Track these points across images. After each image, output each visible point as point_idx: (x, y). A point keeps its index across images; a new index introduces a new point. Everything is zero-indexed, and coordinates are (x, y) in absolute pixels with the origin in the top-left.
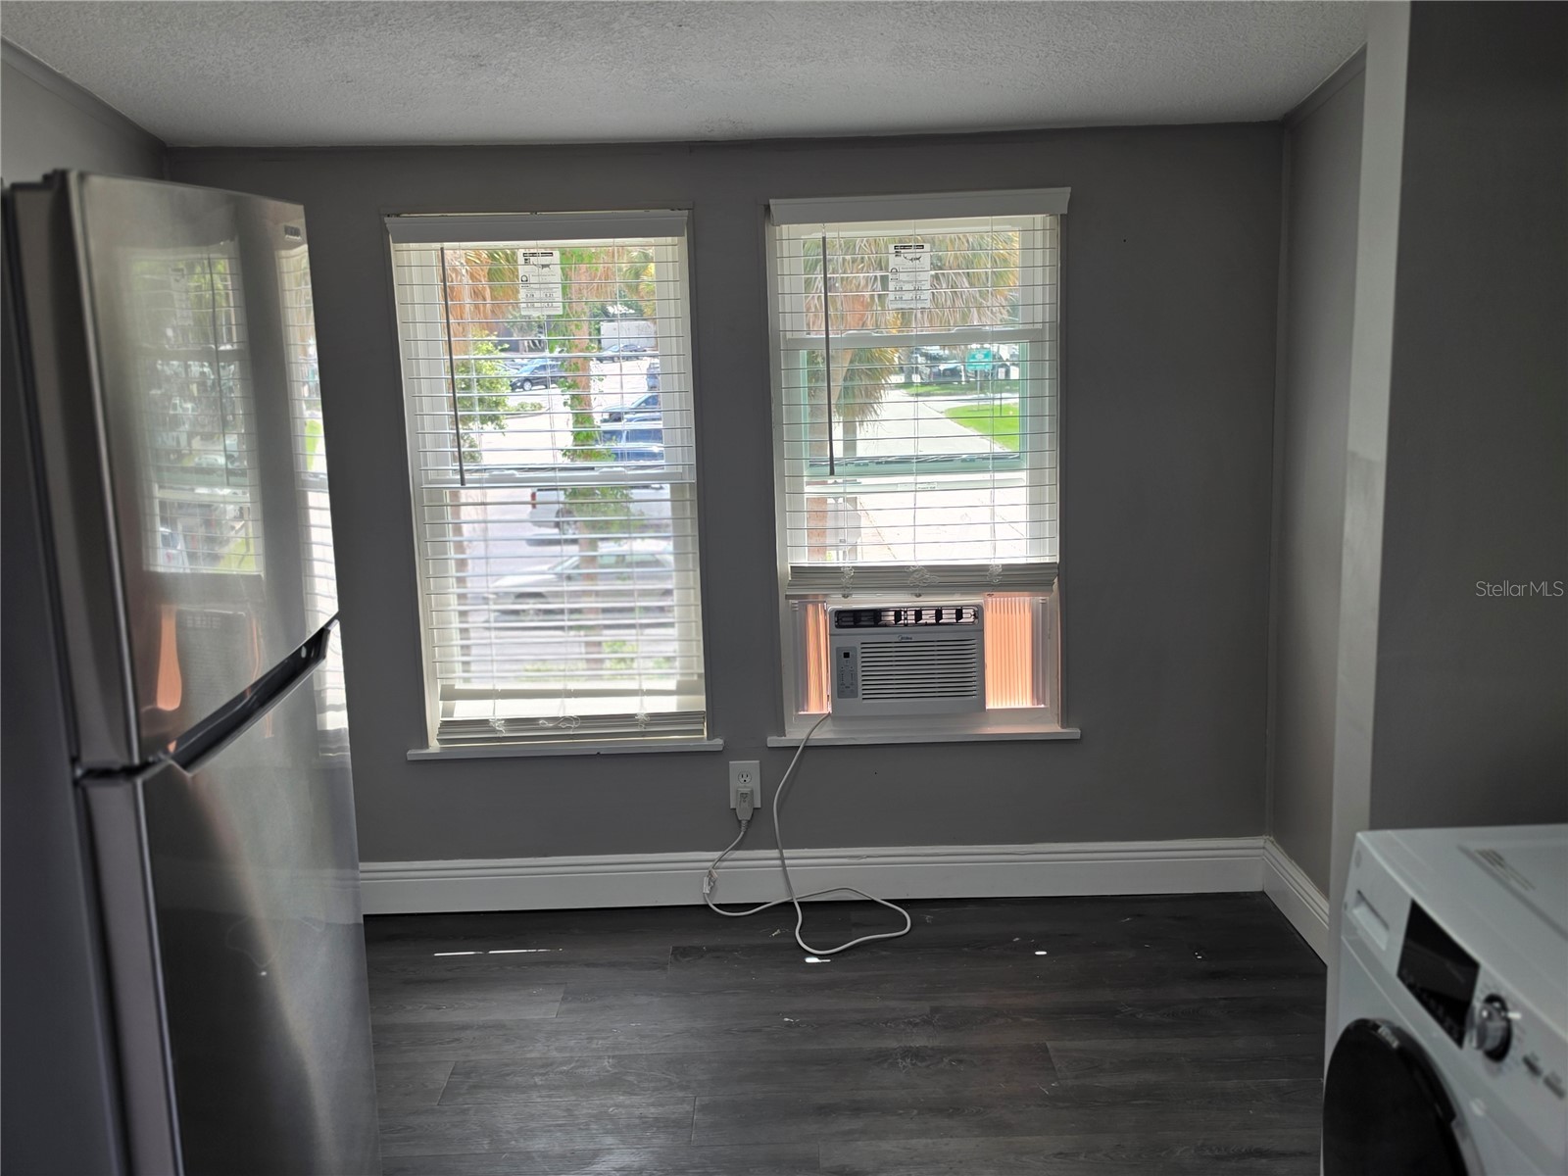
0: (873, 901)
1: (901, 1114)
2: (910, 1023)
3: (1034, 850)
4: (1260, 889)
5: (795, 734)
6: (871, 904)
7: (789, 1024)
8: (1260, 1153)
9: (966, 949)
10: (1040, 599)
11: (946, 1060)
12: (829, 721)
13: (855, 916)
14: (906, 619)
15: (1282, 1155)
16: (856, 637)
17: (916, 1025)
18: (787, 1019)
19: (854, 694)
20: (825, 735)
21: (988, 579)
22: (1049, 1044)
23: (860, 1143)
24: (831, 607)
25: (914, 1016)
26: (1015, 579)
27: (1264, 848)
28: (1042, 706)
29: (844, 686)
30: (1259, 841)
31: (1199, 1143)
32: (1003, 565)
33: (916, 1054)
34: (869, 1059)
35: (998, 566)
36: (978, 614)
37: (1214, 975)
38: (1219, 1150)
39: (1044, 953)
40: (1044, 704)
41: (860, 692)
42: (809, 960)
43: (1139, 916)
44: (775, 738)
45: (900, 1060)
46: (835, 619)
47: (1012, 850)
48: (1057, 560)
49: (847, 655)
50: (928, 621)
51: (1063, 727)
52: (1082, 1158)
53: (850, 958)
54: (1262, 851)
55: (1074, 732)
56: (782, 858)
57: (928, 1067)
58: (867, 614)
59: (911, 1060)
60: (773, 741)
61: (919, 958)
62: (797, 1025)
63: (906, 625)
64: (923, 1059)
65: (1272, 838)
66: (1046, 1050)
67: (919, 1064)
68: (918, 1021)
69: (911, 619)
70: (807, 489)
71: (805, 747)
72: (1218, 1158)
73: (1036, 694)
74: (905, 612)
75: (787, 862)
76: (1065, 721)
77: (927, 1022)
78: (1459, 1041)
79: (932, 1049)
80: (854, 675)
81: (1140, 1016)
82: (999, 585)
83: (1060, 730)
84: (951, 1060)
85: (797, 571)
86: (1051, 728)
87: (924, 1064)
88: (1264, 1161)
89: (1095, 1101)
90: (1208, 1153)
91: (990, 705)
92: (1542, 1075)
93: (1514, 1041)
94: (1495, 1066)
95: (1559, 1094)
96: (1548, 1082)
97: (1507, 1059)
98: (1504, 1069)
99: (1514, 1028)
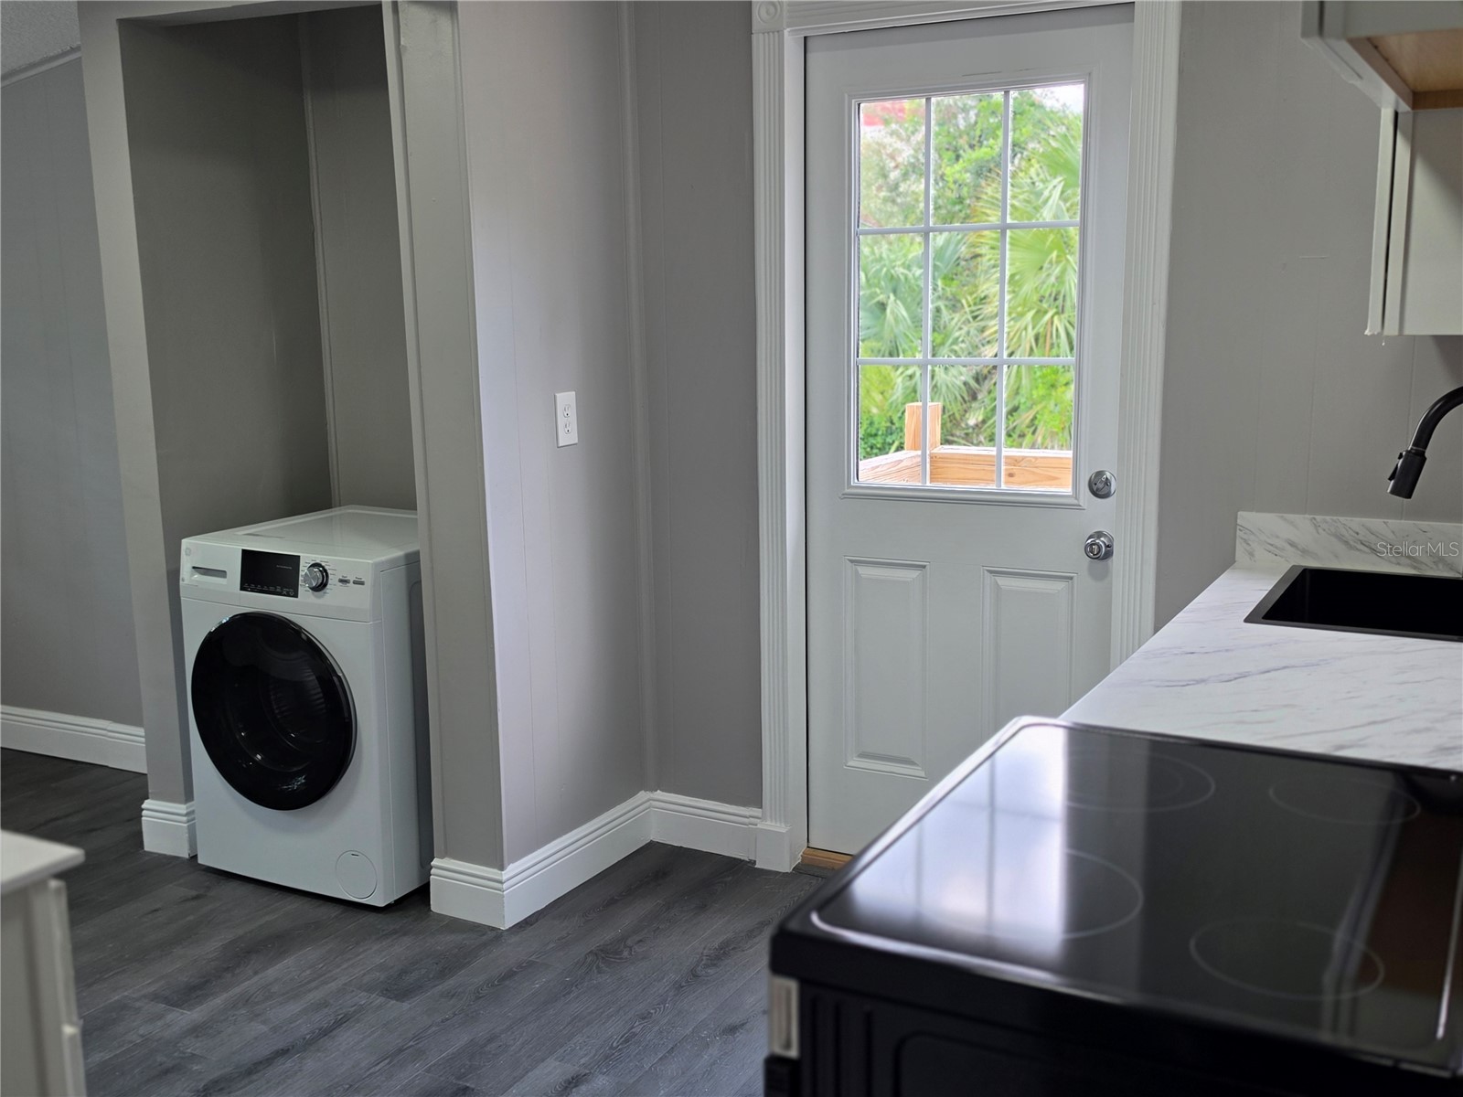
78: (296, 595)
92: (352, 581)
93: (330, 577)
94: (321, 593)
95: (362, 583)
96: (355, 582)
97: (328, 586)
98: (328, 591)
99: (329, 572)
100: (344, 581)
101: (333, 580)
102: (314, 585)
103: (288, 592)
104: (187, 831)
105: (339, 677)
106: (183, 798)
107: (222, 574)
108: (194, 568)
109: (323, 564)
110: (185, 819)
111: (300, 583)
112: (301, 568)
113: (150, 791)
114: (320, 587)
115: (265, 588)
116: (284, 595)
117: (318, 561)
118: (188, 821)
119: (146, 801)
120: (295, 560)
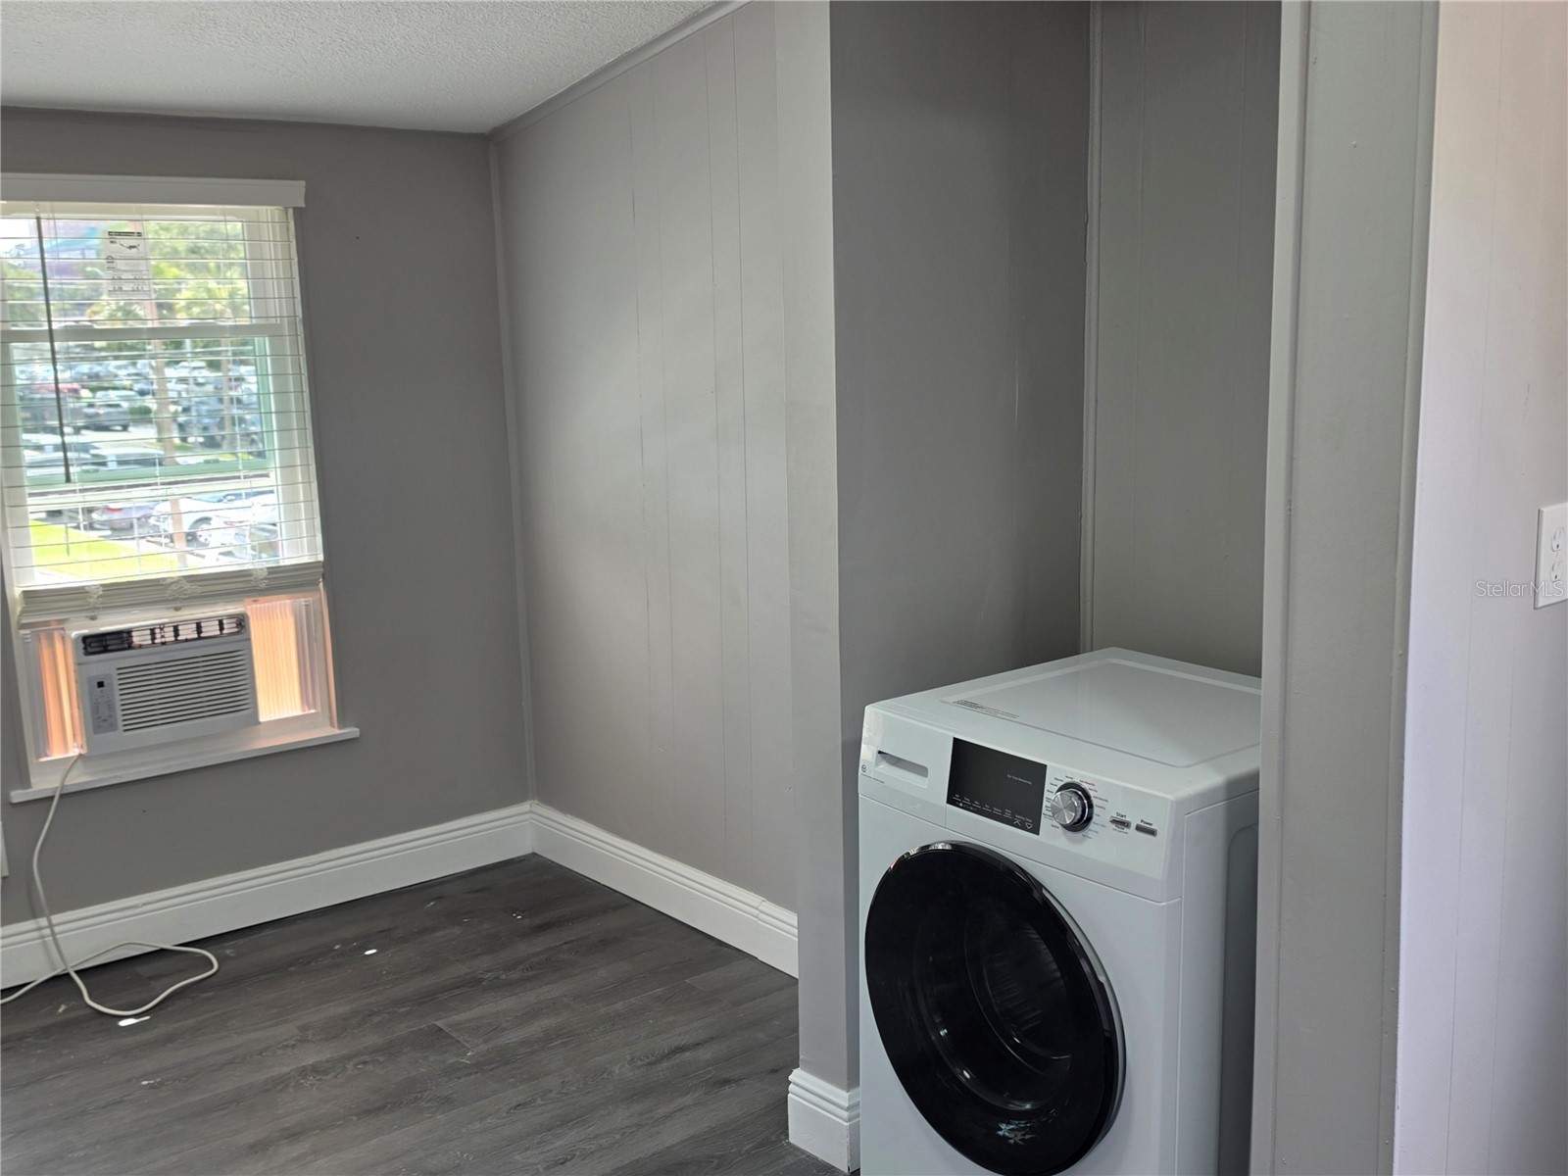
0: (162, 950)
1: (340, 1125)
2: (286, 1046)
3: (322, 859)
4: (530, 851)
5: (43, 783)
6: (161, 953)
7: (151, 1087)
8: (682, 1049)
9: (292, 969)
10: (302, 601)
11: (349, 1066)
12: (79, 763)
13: (144, 970)
14: (163, 637)
15: (697, 1045)
16: (107, 664)
17: (293, 1046)
18: (145, 1083)
19: (113, 727)
20: (79, 779)
21: (253, 584)
22: (439, 1023)
23: (318, 1162)
24: (74, 634)
25: (286, 1040)
26: (282, 581)
27: (531, 812)
28: (313, 711)
29: (99, 719)
30: (525, 807)
31: (628, 1058)
32: (268, 568)
33: (315, 1070)
34: (268, 1090)
35: (262, 569)
36: (241, 622)
37: (543, 928)
38: (648, 1058)
39: (374, 951)
40: (315, 708)
41: (120, 723)
42: (123, 1023)
43: (440, 898)
44: (19, 791)
45: (302, 1081)
46: (82, 645)
47: (299, 864)
48: (321, 558)
49: (101, 684)
50: (189, 637)
51: (340, 728)
52: (539, 1101)
53: (170, 1009)
54: (528, 815)
55: (352, 731)
56: (51, 926)
57: (336, 1077)
58: (112, 637)
59: (314, 1077)
60: (17, 796)
61: (249, 989)
62: (161, 1084)
63: (163, 644)
64: (326, 1072)
65: (536, 801)
66: (440, 1030)
67: (325, 1078)
68: (293, 1043)
69: (170, 636)
70: (30, 501)
71: (62, 796)
72: (650, 1064)
73: (305, 700)
74: (161, 629)
75: (57, 929)
76: (343, 720)
77: (304, 1041)
78: (1036, 831)
79: (327, 1061)
80: (111, 706)
81: (504, 977)
82: (266, 590)
83: (337, 731)
84: (355, 1066)
85: (28, 595)
86: (327, 731)
87: (330, 1077)
88: (688, 1054)
89: (517, 1055)
90: (640, 1063)
91: (262, 718)
92: (1133, 826)
93: (1096, 810)
94: (1079, 835)
95: (1153, 833)
96: (1139, 828)
97: (1092, 826)
98: (1090, 834)
99: (1095, 802)
100: (1121, 823)
101: (1101, 816)
102: (1068, 822)
103: (1023, 822)
104: (846, 1133)
105: (1101, 985)
106: (845, 1082)
107: (921, 771)
108: (880, 752)
109: (1084, 785)
110: (845, 1114)
111: (1044, 810)
112: (1047, 786)
113: (801, 1057)
114: (1081, 823)
115: (987, 808)
116: (1016, 826)
117: (1077, 780)
118: (849, 1120)
119: (795, 1071)
120: (1038, 771)
